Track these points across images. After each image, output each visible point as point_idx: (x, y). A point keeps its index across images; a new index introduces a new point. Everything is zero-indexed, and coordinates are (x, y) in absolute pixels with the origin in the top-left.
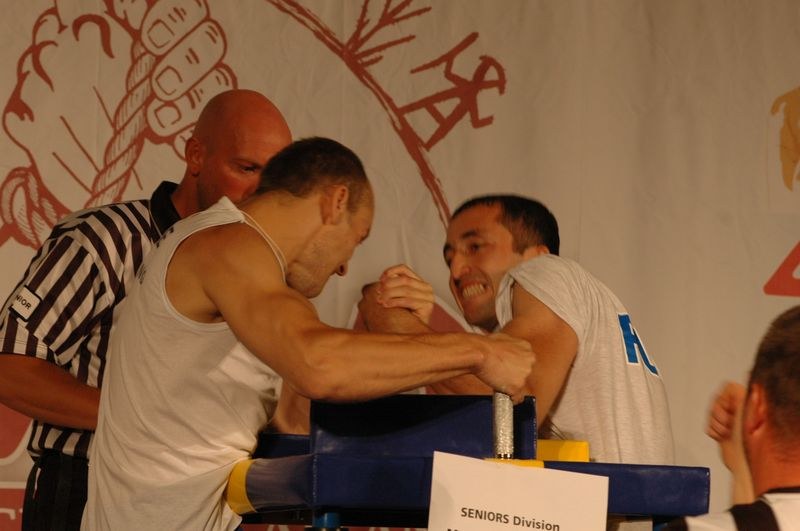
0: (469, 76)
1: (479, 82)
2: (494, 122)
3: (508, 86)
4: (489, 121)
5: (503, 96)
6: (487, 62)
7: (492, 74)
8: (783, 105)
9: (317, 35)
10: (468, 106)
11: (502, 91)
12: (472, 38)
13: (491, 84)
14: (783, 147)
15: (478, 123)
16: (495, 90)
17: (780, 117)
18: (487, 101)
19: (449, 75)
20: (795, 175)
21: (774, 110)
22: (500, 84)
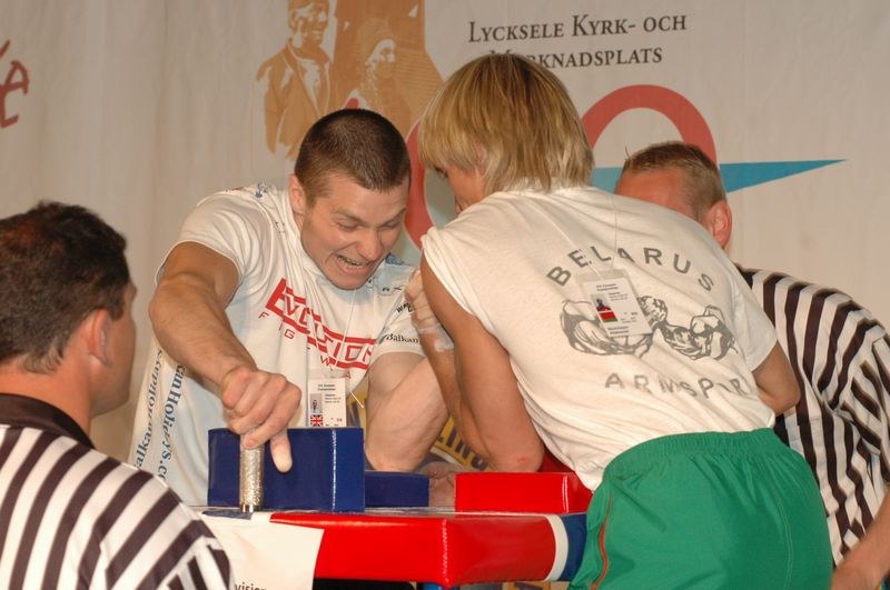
2: (20, 120)
3: (30, 86)
5: (28, 95)
7: (18, 77)
8: (268, 70)
11: (26, 92)
13: (16, 86)
14: (268, 111)
16: (20, 91)
17: (266, 80)
18: (12, 102)
20: (278, 137)
21: (260, 75)
22: (24, 85)
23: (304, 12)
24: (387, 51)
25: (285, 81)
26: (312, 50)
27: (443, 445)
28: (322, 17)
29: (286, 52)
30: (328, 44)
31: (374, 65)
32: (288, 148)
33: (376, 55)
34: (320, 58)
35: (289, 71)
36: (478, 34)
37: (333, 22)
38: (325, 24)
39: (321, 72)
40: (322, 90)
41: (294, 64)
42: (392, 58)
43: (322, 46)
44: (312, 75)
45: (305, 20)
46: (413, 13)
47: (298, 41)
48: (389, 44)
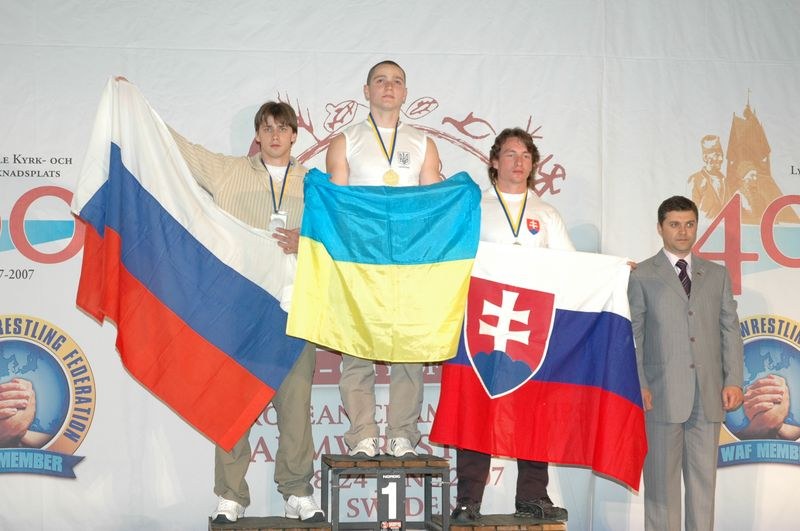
0: (549, 173)
1: (554, 175)
2: (561, 192)
4: (558, 191)
5: (565, 180)
6: (557, 167)
7: (559, 172)
8: (693, 179)
9: (482, 160)
10: (549, 185)
11: (564, 179)
12: (551, 156)
13: (560, 176)
15: (553, 192)
16: (561, 178)
17: (692, 184)
18: (557, 183)
19: (541, 174)
21: (689, 181)
22: (563, 176)
23: (711, 155)
24: (753, 175)
25: (703, 184)
26: (716, 172)
27: (788, 338)
28: (720, 158)
29: (702, 171)
30: (724, 170)
31: (747, 181)
32: (705, 214)
33: (748, 176)
34: (720, 176)
35: (705, 180)
36: (796, 171)
37: (725, 161)
38: (721, 162)
39: (721, 181)
40: (721, 190)
41: (708, 178)
42: (755, 178)
43: (721, 171)
44: (716, 183)
45: (712, 160)
46: (765, 160)
47: (709, 168)
48: (755, 172)
